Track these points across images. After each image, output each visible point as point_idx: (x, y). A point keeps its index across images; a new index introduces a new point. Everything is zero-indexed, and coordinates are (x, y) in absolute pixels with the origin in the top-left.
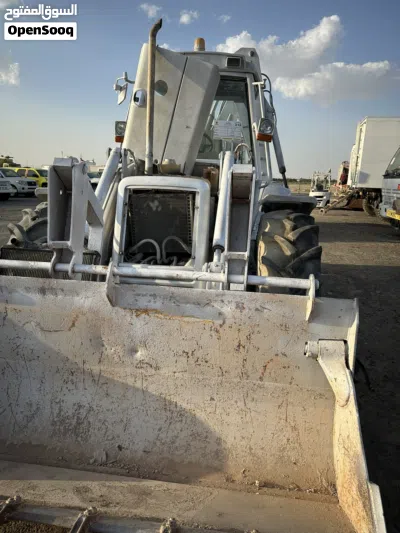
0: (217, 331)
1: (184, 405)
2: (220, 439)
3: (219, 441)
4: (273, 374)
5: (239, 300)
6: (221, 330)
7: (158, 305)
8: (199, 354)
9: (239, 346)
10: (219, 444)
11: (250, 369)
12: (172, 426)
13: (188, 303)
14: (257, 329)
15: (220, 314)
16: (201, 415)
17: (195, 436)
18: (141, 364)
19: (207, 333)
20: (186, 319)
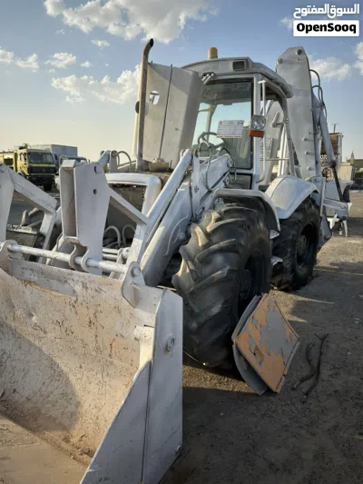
0: (74, 307)
1: (63, 368)
2: (79, 403)
3: (78, 404)
4: (118, 353)
5: (83, 280)
6: (76, 305)
7: (36, 279)
8: (66, 324)
9: (90, 322)
10: (77, 407)
11: (101, 345)
12: (53, 383)
13: (53, 279)
14: (99, 309)
15: (74, 291)
16: (72, 378)
17: (64, 395)
18: (36, 327)
19: (68, 307)
20: (54, 293)
